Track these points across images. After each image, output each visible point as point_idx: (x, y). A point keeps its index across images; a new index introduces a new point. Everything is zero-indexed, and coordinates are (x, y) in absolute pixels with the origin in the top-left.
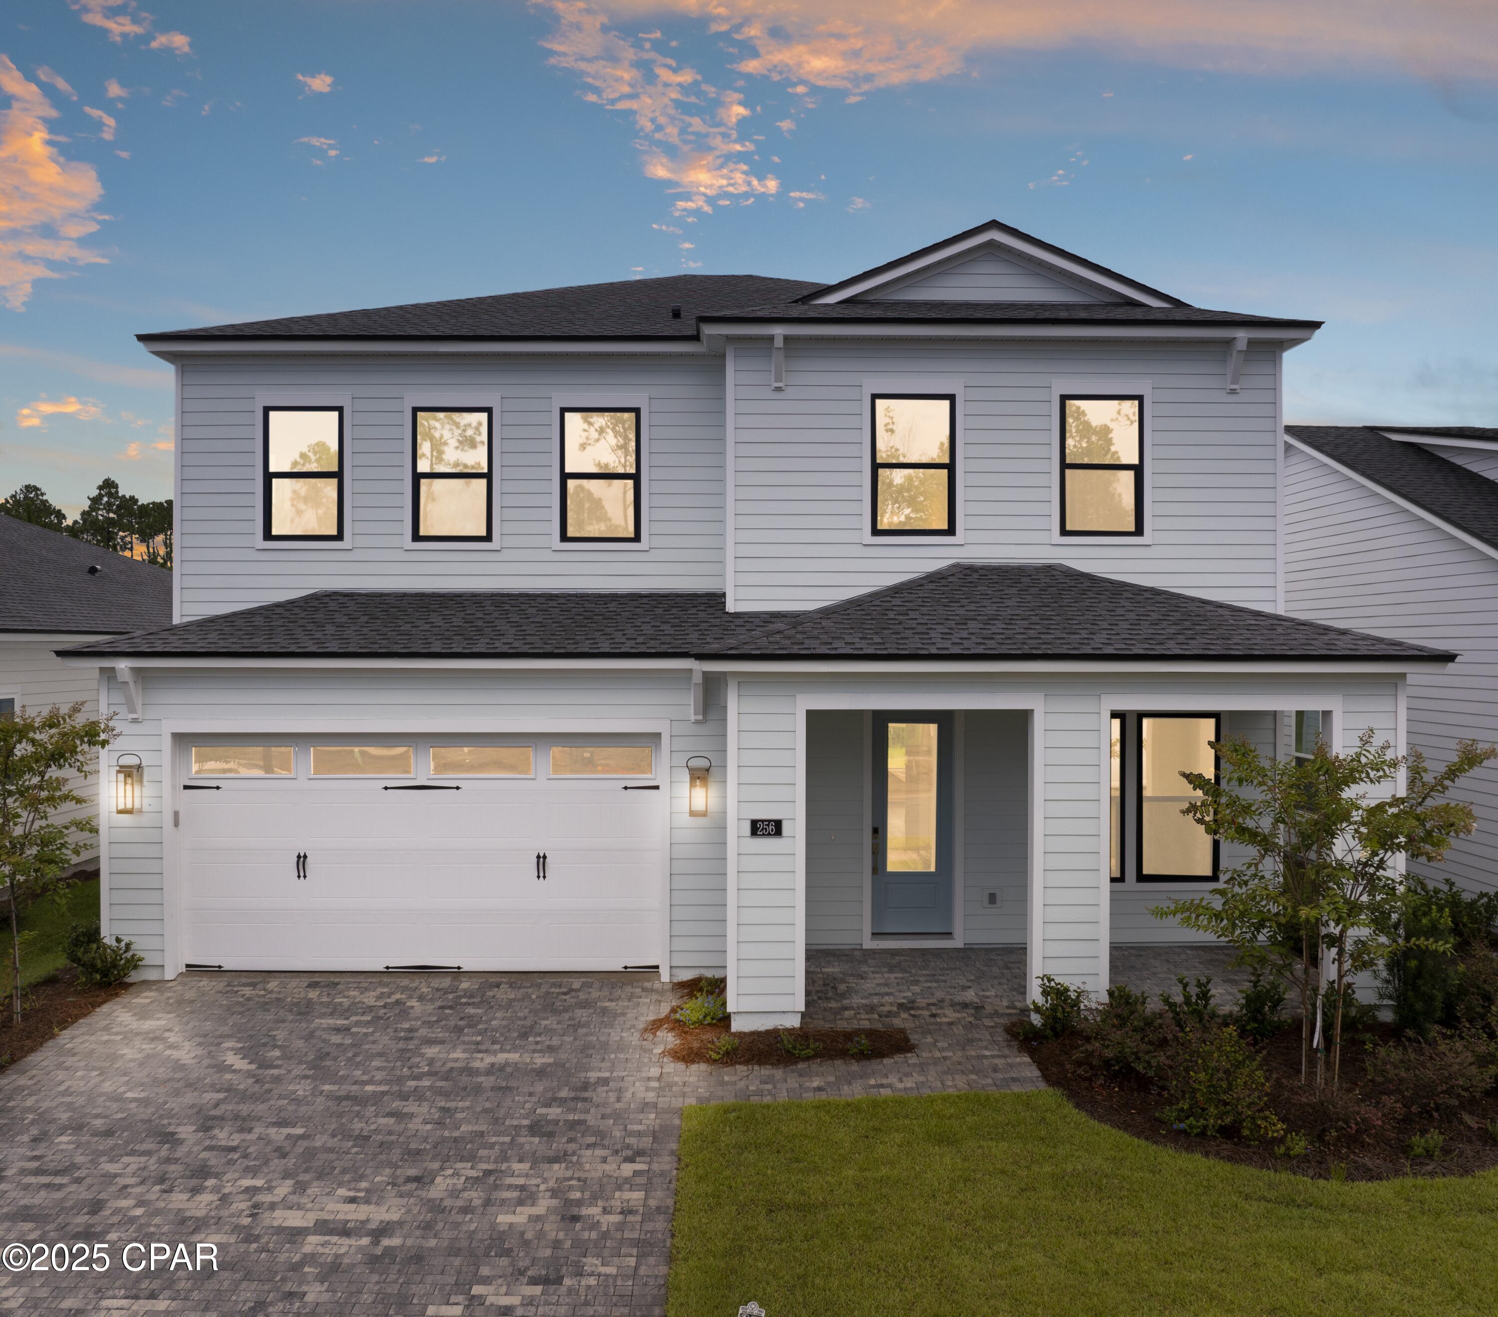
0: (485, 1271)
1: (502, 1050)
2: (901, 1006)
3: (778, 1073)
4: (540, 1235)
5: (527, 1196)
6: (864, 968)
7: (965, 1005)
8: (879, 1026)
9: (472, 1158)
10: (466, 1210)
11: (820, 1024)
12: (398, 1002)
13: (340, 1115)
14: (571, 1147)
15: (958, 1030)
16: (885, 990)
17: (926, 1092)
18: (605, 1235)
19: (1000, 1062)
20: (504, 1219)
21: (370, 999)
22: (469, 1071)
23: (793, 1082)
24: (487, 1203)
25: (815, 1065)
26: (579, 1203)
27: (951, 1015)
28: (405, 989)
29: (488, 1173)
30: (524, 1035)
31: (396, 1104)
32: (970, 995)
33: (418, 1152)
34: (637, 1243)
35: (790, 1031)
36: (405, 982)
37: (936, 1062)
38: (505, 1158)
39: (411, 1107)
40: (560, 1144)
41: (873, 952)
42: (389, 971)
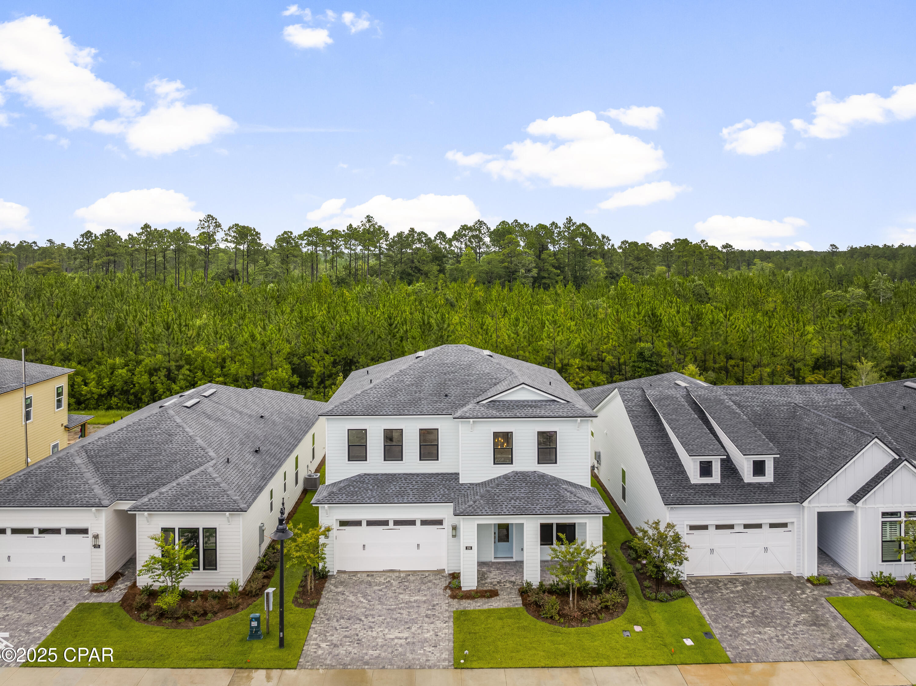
0: (425, 645)
1: (415, 596)
2: (498, 582)
3: (471, 602)
4: (432, 638)
5: (428, 631)
6: (492, 569)
7: (512, 582)
8: (492, 589)
9: (416, 623)
10: (419, 634)
11: (481, 588)
12: (389, 581)
13: (390, 614)
14: (434, 620)
15: (509, 590)
16: (495, 577)
17: (499, 607)
18: (443, 638)
19: (515, 599)
20: (425, 636)
21: (382, 580)
22: (410, 602)
23: (474, 604)
24: (422, 633)
25: (479, 600)
26: (437, 632)
27: (508, 585)
28: (389, 577)
29: (421, 626)
30: (419, 591)
31: (399, 611)
32: (513, 579)
33: (407, 622)
34: (448, 640)
35: (473, 590)
36: (388, 574)
37: (503, 599)
38: (423, 623)
39: (402, 611)
40: (432, 620)
41: (494, 562)
42: (384, 571)
